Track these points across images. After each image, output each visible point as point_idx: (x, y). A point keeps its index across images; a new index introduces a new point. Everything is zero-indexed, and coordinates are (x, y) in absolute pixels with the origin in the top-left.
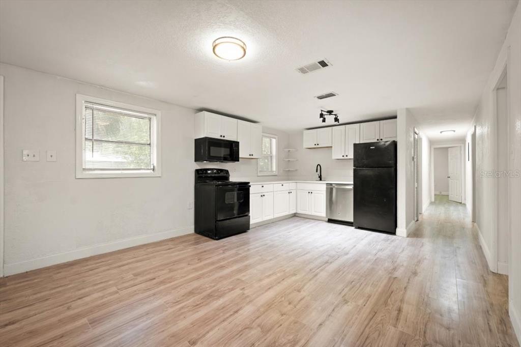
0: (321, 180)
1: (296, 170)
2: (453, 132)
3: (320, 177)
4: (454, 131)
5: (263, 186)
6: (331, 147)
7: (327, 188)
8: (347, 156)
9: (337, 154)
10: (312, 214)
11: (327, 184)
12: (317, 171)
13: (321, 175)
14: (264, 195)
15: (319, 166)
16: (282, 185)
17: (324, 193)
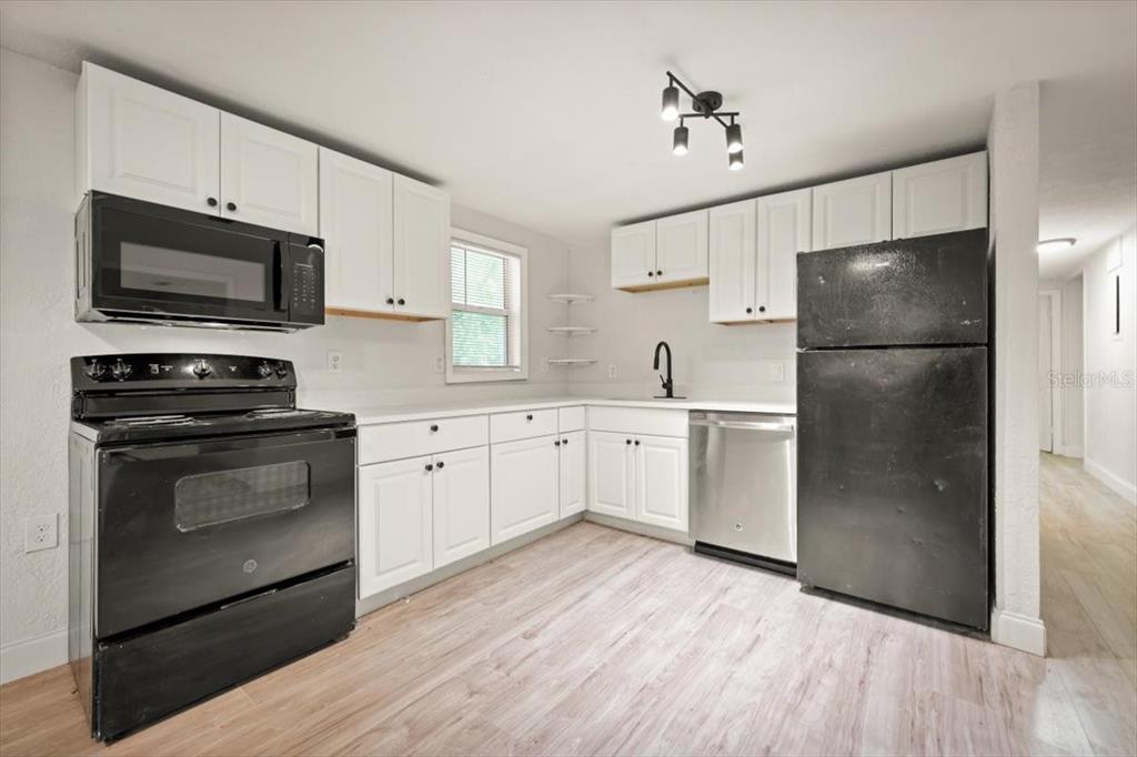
0: (670, 395)
1: (592, 362)
2: (1068, 244)
3: (668, 386)
4: (1072, 241)
5: (435, 428)
6: (705, 282)
7: (691, 427)
8: (762, 309)
9: (726, 305)
10: (641, 520)
11: (691, 411)
12: (656, 367)
13: (670, 380)
14: (441, 465)
15: (663, 348)
16: (530, 418)
17: (683, 444)
